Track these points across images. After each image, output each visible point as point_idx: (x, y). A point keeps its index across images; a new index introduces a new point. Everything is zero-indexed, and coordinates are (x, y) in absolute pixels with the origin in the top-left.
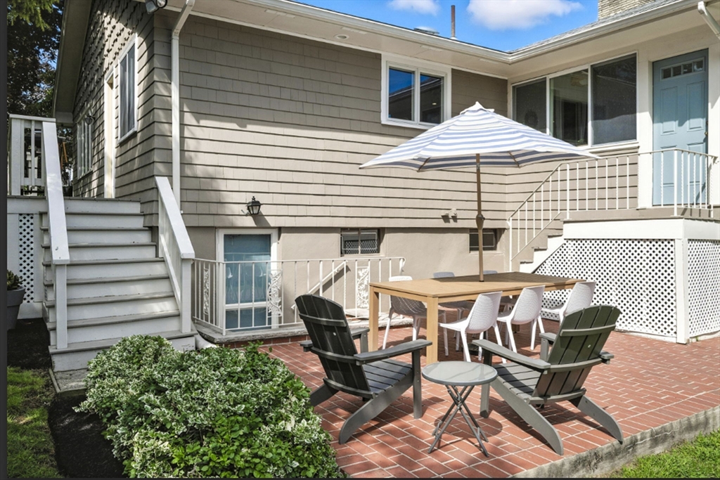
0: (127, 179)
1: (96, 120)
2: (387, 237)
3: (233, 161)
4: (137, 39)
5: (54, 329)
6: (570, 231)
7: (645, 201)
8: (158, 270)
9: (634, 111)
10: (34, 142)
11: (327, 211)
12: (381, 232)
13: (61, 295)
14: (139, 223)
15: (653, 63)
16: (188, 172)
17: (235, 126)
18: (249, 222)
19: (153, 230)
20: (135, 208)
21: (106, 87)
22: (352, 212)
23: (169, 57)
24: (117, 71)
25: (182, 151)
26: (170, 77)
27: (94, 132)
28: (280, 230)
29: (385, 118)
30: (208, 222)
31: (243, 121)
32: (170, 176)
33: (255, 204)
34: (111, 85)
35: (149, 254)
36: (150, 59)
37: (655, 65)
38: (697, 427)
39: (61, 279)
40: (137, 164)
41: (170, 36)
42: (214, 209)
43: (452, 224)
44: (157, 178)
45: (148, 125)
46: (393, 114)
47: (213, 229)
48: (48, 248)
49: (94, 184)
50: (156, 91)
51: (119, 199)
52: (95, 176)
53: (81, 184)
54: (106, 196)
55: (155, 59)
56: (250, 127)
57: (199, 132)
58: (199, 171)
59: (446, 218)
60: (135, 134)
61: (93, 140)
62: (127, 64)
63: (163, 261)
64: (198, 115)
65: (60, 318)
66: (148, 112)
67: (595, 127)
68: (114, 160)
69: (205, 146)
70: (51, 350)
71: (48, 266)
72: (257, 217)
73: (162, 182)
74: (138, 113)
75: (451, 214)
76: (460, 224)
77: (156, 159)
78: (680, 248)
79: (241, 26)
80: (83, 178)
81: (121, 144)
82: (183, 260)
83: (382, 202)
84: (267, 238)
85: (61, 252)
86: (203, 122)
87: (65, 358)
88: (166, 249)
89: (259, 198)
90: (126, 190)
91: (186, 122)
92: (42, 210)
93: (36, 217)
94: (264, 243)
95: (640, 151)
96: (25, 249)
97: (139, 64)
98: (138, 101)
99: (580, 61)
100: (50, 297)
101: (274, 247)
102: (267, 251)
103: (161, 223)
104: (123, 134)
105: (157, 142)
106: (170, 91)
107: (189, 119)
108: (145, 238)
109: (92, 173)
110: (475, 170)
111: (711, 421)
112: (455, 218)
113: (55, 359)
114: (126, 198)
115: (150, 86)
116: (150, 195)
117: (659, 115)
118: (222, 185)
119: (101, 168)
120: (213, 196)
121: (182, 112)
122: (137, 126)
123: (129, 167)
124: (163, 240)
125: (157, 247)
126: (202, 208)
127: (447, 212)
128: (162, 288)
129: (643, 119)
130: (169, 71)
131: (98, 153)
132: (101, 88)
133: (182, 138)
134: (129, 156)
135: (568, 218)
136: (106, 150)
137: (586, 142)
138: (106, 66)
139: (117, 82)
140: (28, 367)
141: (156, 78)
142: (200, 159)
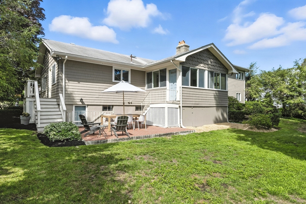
0: (53, 94)
1: (47, 78)
2: (114, 107)
3: (77, 90)
4: (56, 63)
5: (37, 123)
6: (151, 106)
7: (168, 100)
8: (59, 113)
9: (166, 80)
10: (33, 85)
11: (99, 101)
12: (113, 106)
13: (39, 117)
14: (56, 103)
15: (169, 70)
16: (66, 92)
17: (77, 83)
18: (81, 103)
19: (59, 105)
20: (55, 100)
21: (49, 71)
22: (105, 101)
23: (62, 68)
24: (52, 68)
25: (65, 88)
26: (62, 73)
27: (46, 81)
28: (88, 105)
29: (113, 81)
30: (71, 103)
31: (79, 82)
32: (62, 94)
33: (82, 99)
34: (50, 71)
35: (58, 110)
36: (58, 69)
37: (170, 71)
38: (147, 137)
39: (39, 114)
40: (55, 91)
41: (63, 64)
42: (72, 100)
43: (131, 104)
44: (60, 94)
45: (58, 83)
46: (115, 79)
47: (72, 105)
48: (36, 108)
49: (46, 94)
50: (59, 76)
51: (52, 98)
52: (46, 92)
53: (43, 93)
54: (49, 98)
55: (59, 69)
56: (81, 83)
57: (69, 84)
58: (69, 92)
59: (129, 103)
60: (55, 84)
61: (46, 83)
62: (54, 67)
63: (60, 111)
64: (69, 80)
65: (39, 121)
66: (58, 80)
67: (160, 83)
68: (51, 88)
69: (70, 87)
70: (37, 127)
71: (36, 112)
72: (82, 102)
73: (61, 95)
74: (56, 79)
75: (130, 102)
76: (133, 104)
77: (59, 90)
78: (166, 109)
79: (79, 61)
80: (43, 92)
81: (53, 85)
82: (64, 110)
83: (113, 99)
84: (85, 107)
85: (39, 108)
86: (70, 82)
87: (40, 129)
88: (61, 109)
89: (83, 98)
90: (53, 96)
91: (66, 82)
92: (34, 100)
93: (33, 102)
94: (84, 108)
95: (167, 89)
96: (31, 109)
97: (56, 69)
98: (56, 77)
99: (157, 69)
100: (36, 118)
101: (86, 109)
102: (85, 110)
103: (60, 103)
104: (53, 83)
105: (59, 86)
106: (62, 75)
107: (67, 81)
108: (57, 106)
109: (46, 91)
110: (123, 93)
111: (151, 137)
112: (131, 103)
113: (38, 129)
114: (53, 98)
115: (58, 74)
116: (58, 97)
117: (170, 82)
118: (74, 95)
119: (48, 90)
120: (72, 98)
121: (65, 80)
122: (56, 82)
123: (54, 91)
124: (61, 107)
125: (59, 108)
126: (69, 100)
127: (129, 102)
128: (60, 116)
129: (167, 82)
130: (62, 71)
131: (47, 86)
132: (48, 71)
133: (65, 85)
134: (54, 88)
135: (151, 103)
136: (49, 86)
137: (158, 87)
138: (49, 66)
139: (52, 71)
140: (32, 130)
141: (59, 73)
142: (69, 90)
